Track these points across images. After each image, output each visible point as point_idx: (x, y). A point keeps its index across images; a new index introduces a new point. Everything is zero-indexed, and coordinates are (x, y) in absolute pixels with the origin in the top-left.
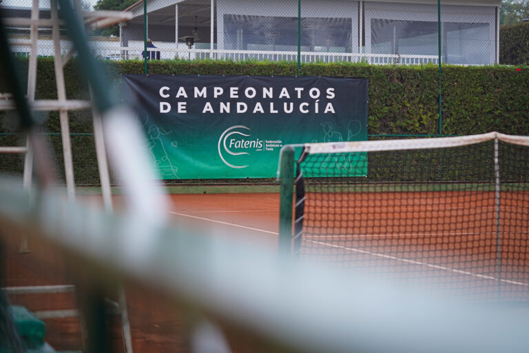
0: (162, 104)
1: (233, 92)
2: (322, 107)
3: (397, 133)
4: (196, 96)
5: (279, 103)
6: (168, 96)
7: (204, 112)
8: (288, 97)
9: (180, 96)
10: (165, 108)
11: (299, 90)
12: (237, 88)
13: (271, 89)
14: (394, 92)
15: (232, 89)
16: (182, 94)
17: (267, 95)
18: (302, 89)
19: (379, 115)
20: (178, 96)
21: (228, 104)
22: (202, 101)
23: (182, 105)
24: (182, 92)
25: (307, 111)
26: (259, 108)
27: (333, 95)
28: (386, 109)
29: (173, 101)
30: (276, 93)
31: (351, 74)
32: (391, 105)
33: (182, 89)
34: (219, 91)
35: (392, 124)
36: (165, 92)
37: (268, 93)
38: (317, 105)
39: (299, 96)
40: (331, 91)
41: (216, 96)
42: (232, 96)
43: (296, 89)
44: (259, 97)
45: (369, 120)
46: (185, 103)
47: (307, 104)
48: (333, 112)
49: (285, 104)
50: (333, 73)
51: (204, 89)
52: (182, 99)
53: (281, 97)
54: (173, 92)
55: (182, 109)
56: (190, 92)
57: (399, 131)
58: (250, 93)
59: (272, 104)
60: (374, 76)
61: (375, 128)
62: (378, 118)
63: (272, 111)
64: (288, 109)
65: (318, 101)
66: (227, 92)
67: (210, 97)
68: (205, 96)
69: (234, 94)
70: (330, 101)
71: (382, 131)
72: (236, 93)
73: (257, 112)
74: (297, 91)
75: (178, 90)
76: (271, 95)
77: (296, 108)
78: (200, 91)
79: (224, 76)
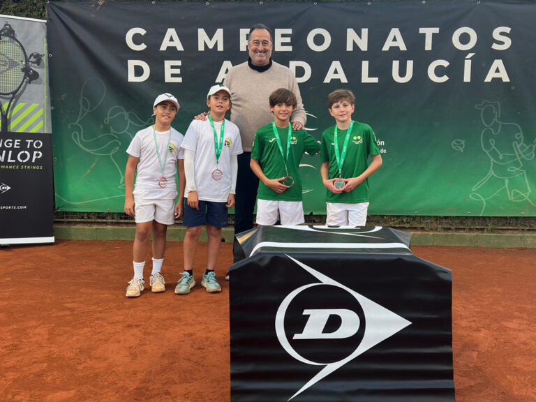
0: (132, 64)
1: (282, 39)
2: (480, 69)
4: (201, 48)
5: (381, 63)
6: (143, 47)
7: (219, 80)
8: (403, 47)
9: (168, 48)
10: (139, 71)
11: (429, 32)
12: (289, 31)
13: (365, 31)
15: (279, 32)
16: (171, 44)
17: (354, 43)
18: (436, 30)
20: (163, 48)
22: (214, 59)
23: (173, 67)
24: (171, 39)
25: (445, 78)
26: (336, 71)
27: (508, 43)
29: (155, 57)
30: (377, 39)
33: (172, 32)
36: (137, 39)
37: (357, 39)
38: (468, 65)
39: (428, 47)
40: (502, 34)
41: (243, 48)
42: (279, 48)
43: (422, 30)
44: (337, 50)
46: (179, 63)
47: (445, 64)
48: (506, 79)
49: (396, 64)
51: (219, 33)
52: (172, 53)
53: (386, 48)
54: (154, 38)
55: (173, 75)
56: (189, 39)
58: (319, 40)
59: (365, 64)
63: (365, 79)
64: (402, 75)
65: (470, 55)
67: (232, 50)
68: (220, 48)
69: (283, 44)
70: (499, 55)
72: (288, 40)
73: (332, 80)
74: (424, 35)
75: (164, 34)
76: (363, 45)
77: (420, 71)
78: (211, 37)
79: (261, 3)
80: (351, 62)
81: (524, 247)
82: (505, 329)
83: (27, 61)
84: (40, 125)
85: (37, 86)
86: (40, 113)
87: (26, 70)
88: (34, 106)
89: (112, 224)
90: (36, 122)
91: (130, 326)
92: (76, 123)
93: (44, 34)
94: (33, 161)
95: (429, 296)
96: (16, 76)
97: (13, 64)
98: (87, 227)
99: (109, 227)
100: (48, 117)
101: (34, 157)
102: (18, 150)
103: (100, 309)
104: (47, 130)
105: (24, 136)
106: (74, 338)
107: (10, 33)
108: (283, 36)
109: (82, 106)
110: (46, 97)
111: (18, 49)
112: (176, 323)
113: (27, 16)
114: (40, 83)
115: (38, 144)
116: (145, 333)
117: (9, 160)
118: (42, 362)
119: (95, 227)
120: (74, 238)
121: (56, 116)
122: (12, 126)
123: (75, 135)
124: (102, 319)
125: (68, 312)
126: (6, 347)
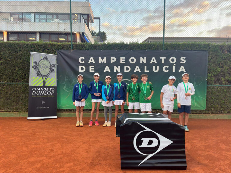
0: (80, 67)
1: (122, 60)
2: (177, 68)
3: (226, 84)
4: (100, 62)
5: (150, 67)
6: (83, 62)
7: (105, 71)
8: (156, 62)
9: (91, 62)
10: (82, 69)
11: (163, 58)
12: (124, 58)
14: (225, 59)
15: (121, 58)
17: (142, 61)
18: (165, 58)
19: (214, 73)
20: (89, 62)
21: (119, 67)
22: (103, 65)
23: (92, 68)
24: (92, 60)
25: (168, 71)
26: (137, 69)
27: (185, 61)
28: (219, 69)
29: (87, 65)
30: (149, 60)
31: (197, 48)
32: (222, 67)
33: (92, 58)
34: (113, 59)
35: (223, 79)
36: (82, 60)
37: (143, 60)
38: (174, 67)
39: (163, 62)
40: (183, 59)
41: (111, 62)
42: (121, 62)
43: (161, 58)
44: (138, 63)
45: (208, 76)
46: (94, 67)
47: (168, 67)
48: (184, 71)
49: (154, 67)
50: (185, 48)
51: (105, 59)
52: (92, 64)
53: (151, 62)
54: (87, 60)
55: (92, 70)
56: (96, 60)
57: (227, 83)
58: (133, 60)
59: (146, 67)
60: (212, 49)
61: (212, 81)
62: (213, 74)
63: (146, 71)
64: (156, 70)
65: (174, 65)
66: (118, 60)
67: (108, 63)
68: (105, 62)
69: (123, 61)
70: (182, 64)
71: (215, 83)
72: (124, 60)
73: (136, 71)
74: (162, 59)
75: (89, 59)
76: (145, 62)
77: (161, 69)
78: (103, 60)
79: (117, 50)
80: (142, 66)
81: (191, 118)
82: (193, 143)
83: (51, 66)
84: (54, 84)
85: (53, 73)
86: (54, 80)
87: (50, 69)
88: (52, 79)
89: (73, 112)
90: (53, 83)
91: (84, 143)
92: (64, 83)
93: (56, 59)
94: (52, 94)
95: (178, 134)
96: (48, 70)
97: (47, 67)
98: (66, 113)
99: (73, 113)
100: (56, 82)
101: (52, 93)
102: (48, 91)
103: (74, 138)
104: (56, 86)
105: (49, 87)
106: (69, 147)
107: (46, 58)
108: (123, 59)
109: (66, 79)
110: (56, 76)
111: (49, 63)
112: (97, 142)
113: (51, 54)
114: (54, 72)
115: (53, 89)
116: (89, 145)
117: (45, 94)
118: (61, 154)
119: (68, 113)
120: (62, 116)
121: (58, 82)
122: (46, 85)
123: (64, 87)
124: (76, 141)
125: (65, 139)
126: (49, 150)
